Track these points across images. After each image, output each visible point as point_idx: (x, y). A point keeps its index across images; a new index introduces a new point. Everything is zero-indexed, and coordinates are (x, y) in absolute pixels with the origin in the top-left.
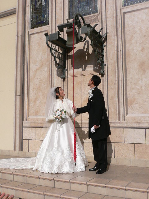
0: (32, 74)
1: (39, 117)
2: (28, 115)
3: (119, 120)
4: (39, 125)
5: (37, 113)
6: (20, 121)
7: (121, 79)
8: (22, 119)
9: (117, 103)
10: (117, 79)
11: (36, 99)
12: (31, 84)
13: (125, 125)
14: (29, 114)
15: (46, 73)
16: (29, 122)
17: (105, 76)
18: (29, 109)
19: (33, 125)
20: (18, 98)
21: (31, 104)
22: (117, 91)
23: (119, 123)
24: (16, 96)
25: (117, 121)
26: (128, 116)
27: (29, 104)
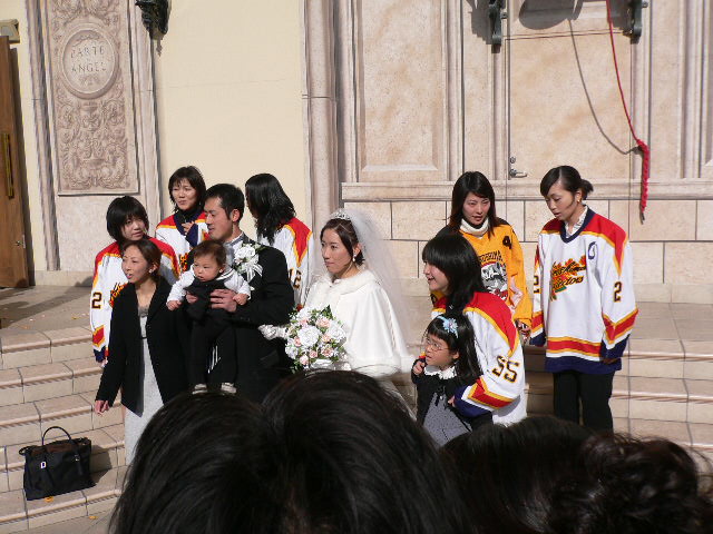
0: (369, 23)
1: (404, 168)
2: (361, 162)
3: (683, 175)
4: (405, 193)
5: (395, 154)
6: (330, 181)
8: (339, 173)
9: (680, 124)
10: (681, 52)
11: (391, 108)
12: (369, 58)
13: (702, 191)
14: (364, 159)
15: (427, 21)
16: (368, 184)
17: (641, 39)
18: (363, 140)
19: (381, 193)
20: (320, 106)
21: (373, 126)
22: (680, 90)
23: (684, 184)
24: (310, 96)
25: (677, 179)
26: (709, 164)
27: (363, 126)
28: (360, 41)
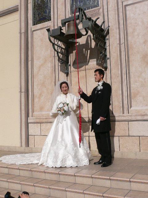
0: (35, 70)
1: (44, 113)
2: (33, 111)
3: (123, 113)
4: (44, 121)
5: (41, 109)
6: (25, 117)
7: (124, 72)
8: (27, 115)
9: (121, 96)
10: (120, 73)
11: (40, 95)
12: (35, 80)
13: (130, 118)
14: (34, 110)
15: (50, 69)
16: (35, 118)
18: (34, 105)
19: (38, 121)
20: (23, 94)
21: (36, 100)
22: (120, 85)
23: (123, 116)
24: (21, 92)
25: (121, 114)
26: (131, 109)
27: (34, 100)
28: (33, 75)
